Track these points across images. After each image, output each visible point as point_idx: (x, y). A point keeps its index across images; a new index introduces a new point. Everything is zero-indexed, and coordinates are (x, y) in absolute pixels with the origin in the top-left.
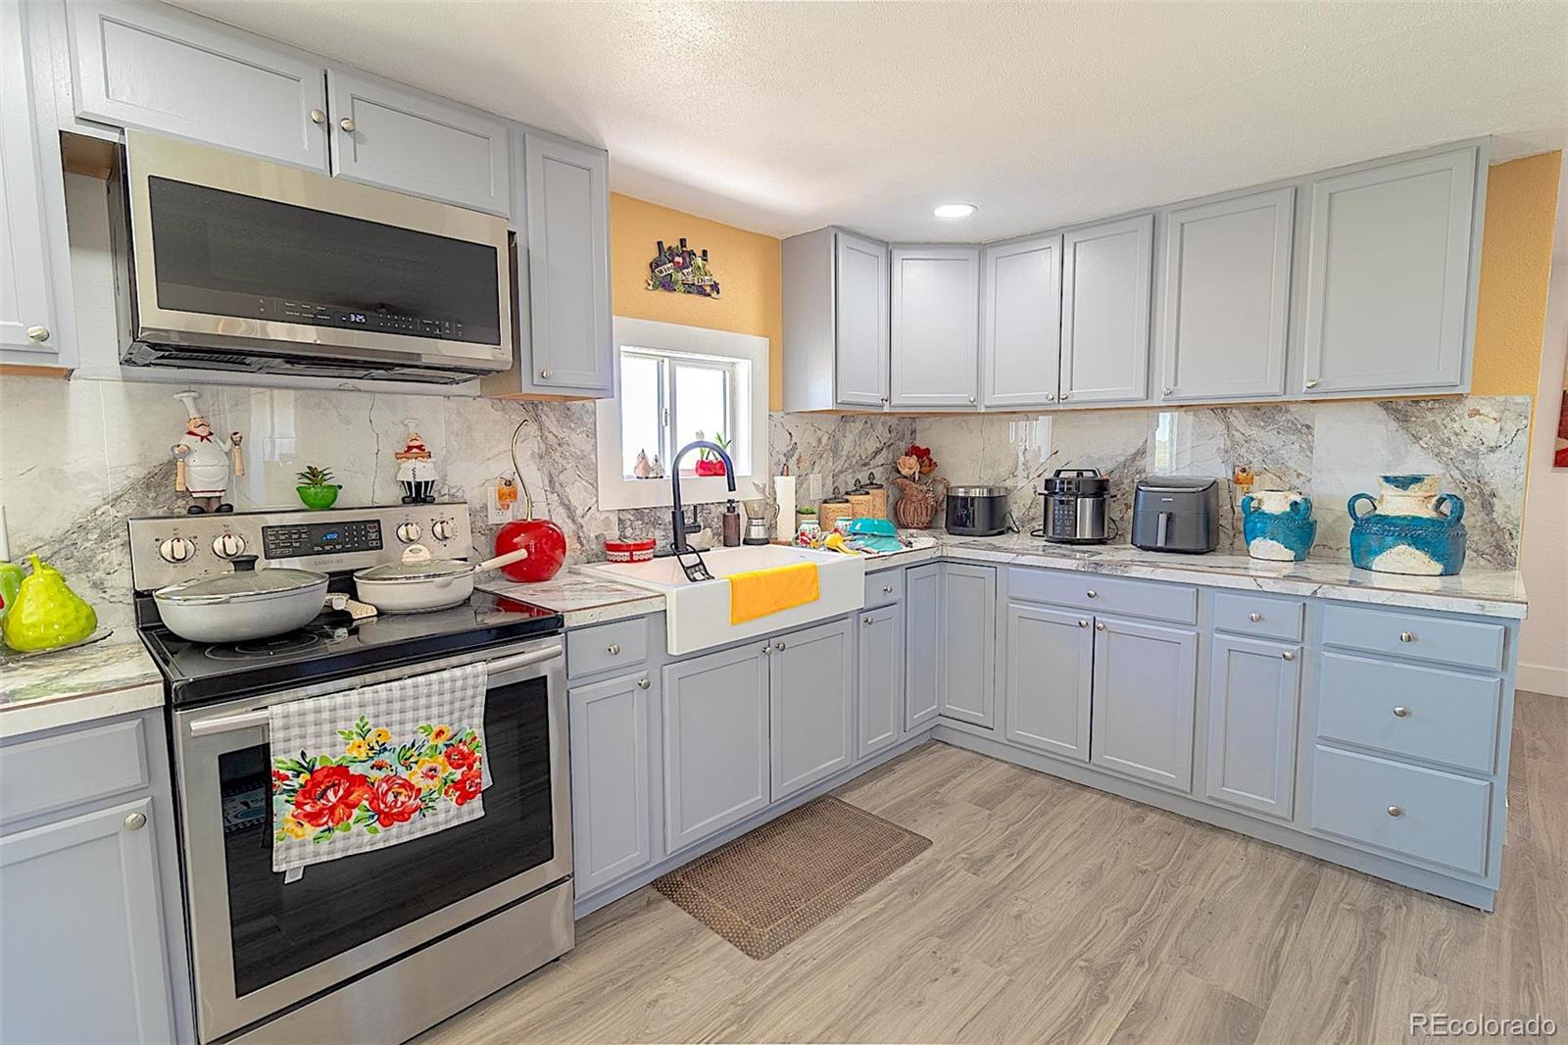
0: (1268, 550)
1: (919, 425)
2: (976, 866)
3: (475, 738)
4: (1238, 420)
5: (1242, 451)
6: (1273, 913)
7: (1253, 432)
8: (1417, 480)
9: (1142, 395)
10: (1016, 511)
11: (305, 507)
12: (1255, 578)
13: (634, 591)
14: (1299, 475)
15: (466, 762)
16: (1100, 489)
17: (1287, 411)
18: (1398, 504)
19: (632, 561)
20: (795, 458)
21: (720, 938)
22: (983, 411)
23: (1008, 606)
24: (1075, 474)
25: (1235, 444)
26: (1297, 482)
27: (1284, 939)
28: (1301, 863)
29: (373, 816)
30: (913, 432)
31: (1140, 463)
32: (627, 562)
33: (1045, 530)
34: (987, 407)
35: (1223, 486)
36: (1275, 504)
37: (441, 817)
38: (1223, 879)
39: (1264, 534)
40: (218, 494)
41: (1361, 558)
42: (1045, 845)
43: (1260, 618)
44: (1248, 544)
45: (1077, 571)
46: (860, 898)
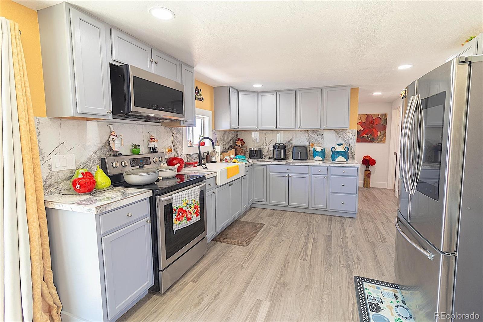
0: (318, 158)
1: (239, 133)
2: (276, 226)
3: (198, 203)
4: (310, 133)
5: (311, 139)
6: (327, 224)
7: (313, 135)
8: (342, 144)
9: (294, 128)
10: (264, 153)
11: (133, 154)
12: (319, 163)
13: (208, 172)
14: (321, 144)
15: (197, 208)
16: (284, 147)
17: (319, 131)
18: (339, 149)
19: (194, 167)
20: (217, 141)
21: (235, 245)
22: (259, 130)
23: (269, 174)
24: (278, 144)
25: (310, 138)
26: (321, 145)
27: (330, 227)
28: (328, 216)
29: (186, 219)
30: (237, 135)
31: (291, 142)
32: (193, 167)
33: (273, 157)
34: (259, 129)
35: (308, 146)
36: (319, 149)
37: (194, 220)
38: (318, 220)
39: (317, 155)
40: (118, 151)
41: (333, 159)
42: (286, 221)
43: (320, 171)
44: (314, 158)
45: (285, 165)
46: (258, 234)
